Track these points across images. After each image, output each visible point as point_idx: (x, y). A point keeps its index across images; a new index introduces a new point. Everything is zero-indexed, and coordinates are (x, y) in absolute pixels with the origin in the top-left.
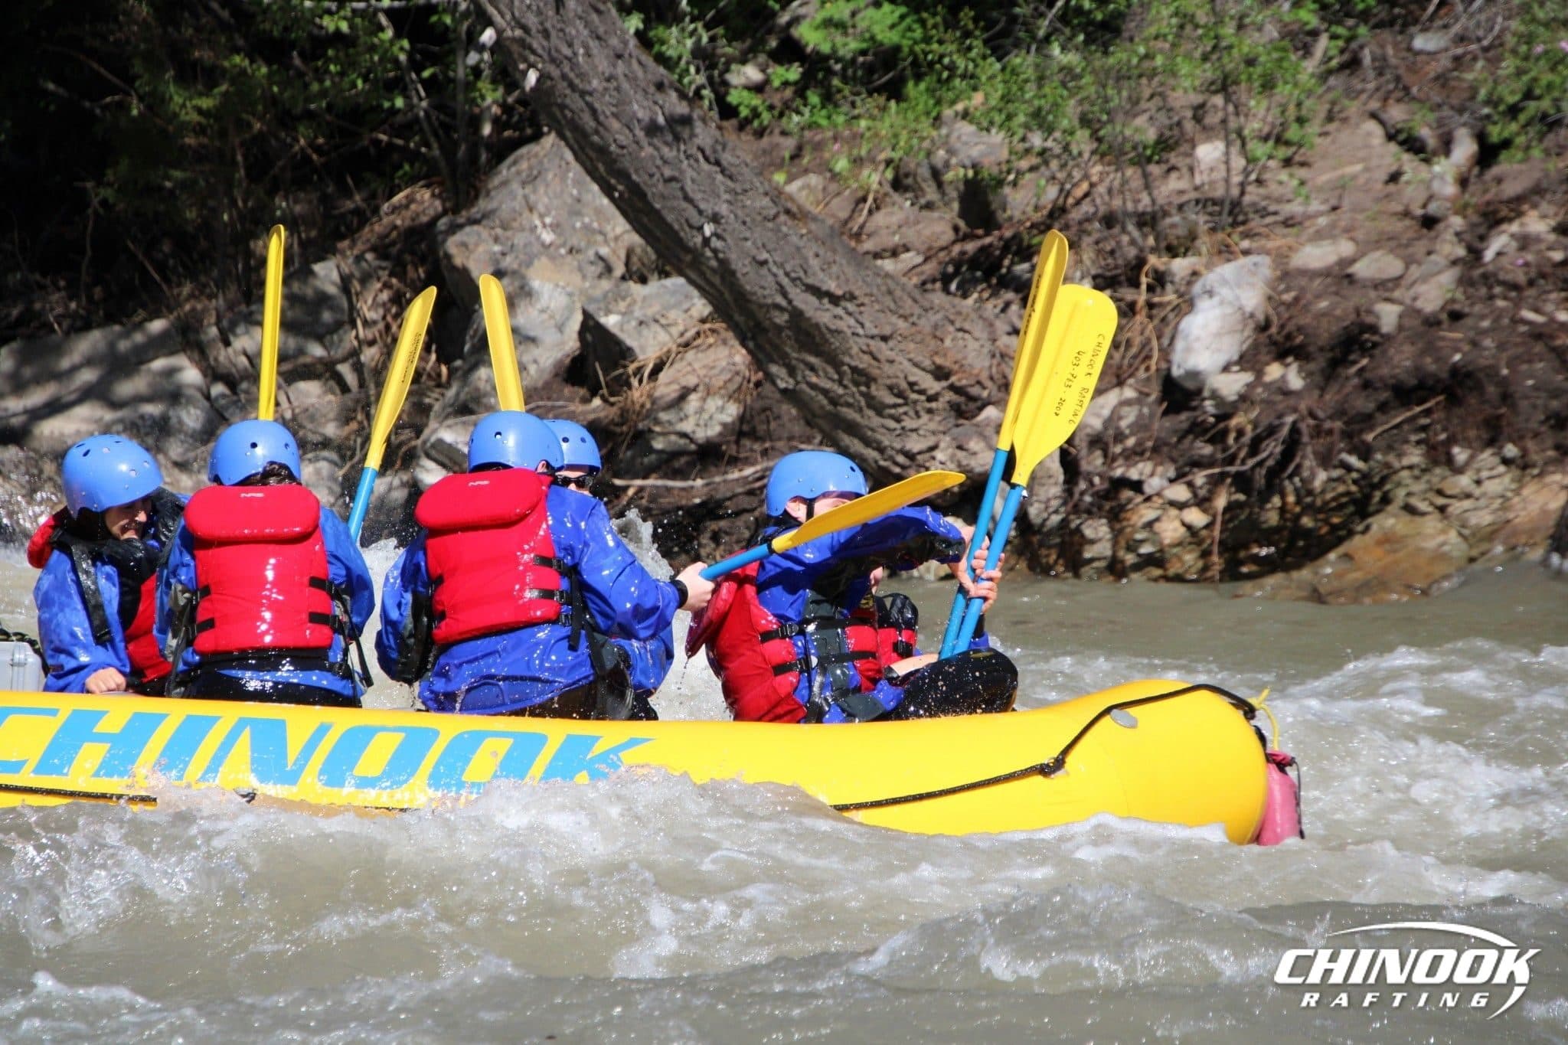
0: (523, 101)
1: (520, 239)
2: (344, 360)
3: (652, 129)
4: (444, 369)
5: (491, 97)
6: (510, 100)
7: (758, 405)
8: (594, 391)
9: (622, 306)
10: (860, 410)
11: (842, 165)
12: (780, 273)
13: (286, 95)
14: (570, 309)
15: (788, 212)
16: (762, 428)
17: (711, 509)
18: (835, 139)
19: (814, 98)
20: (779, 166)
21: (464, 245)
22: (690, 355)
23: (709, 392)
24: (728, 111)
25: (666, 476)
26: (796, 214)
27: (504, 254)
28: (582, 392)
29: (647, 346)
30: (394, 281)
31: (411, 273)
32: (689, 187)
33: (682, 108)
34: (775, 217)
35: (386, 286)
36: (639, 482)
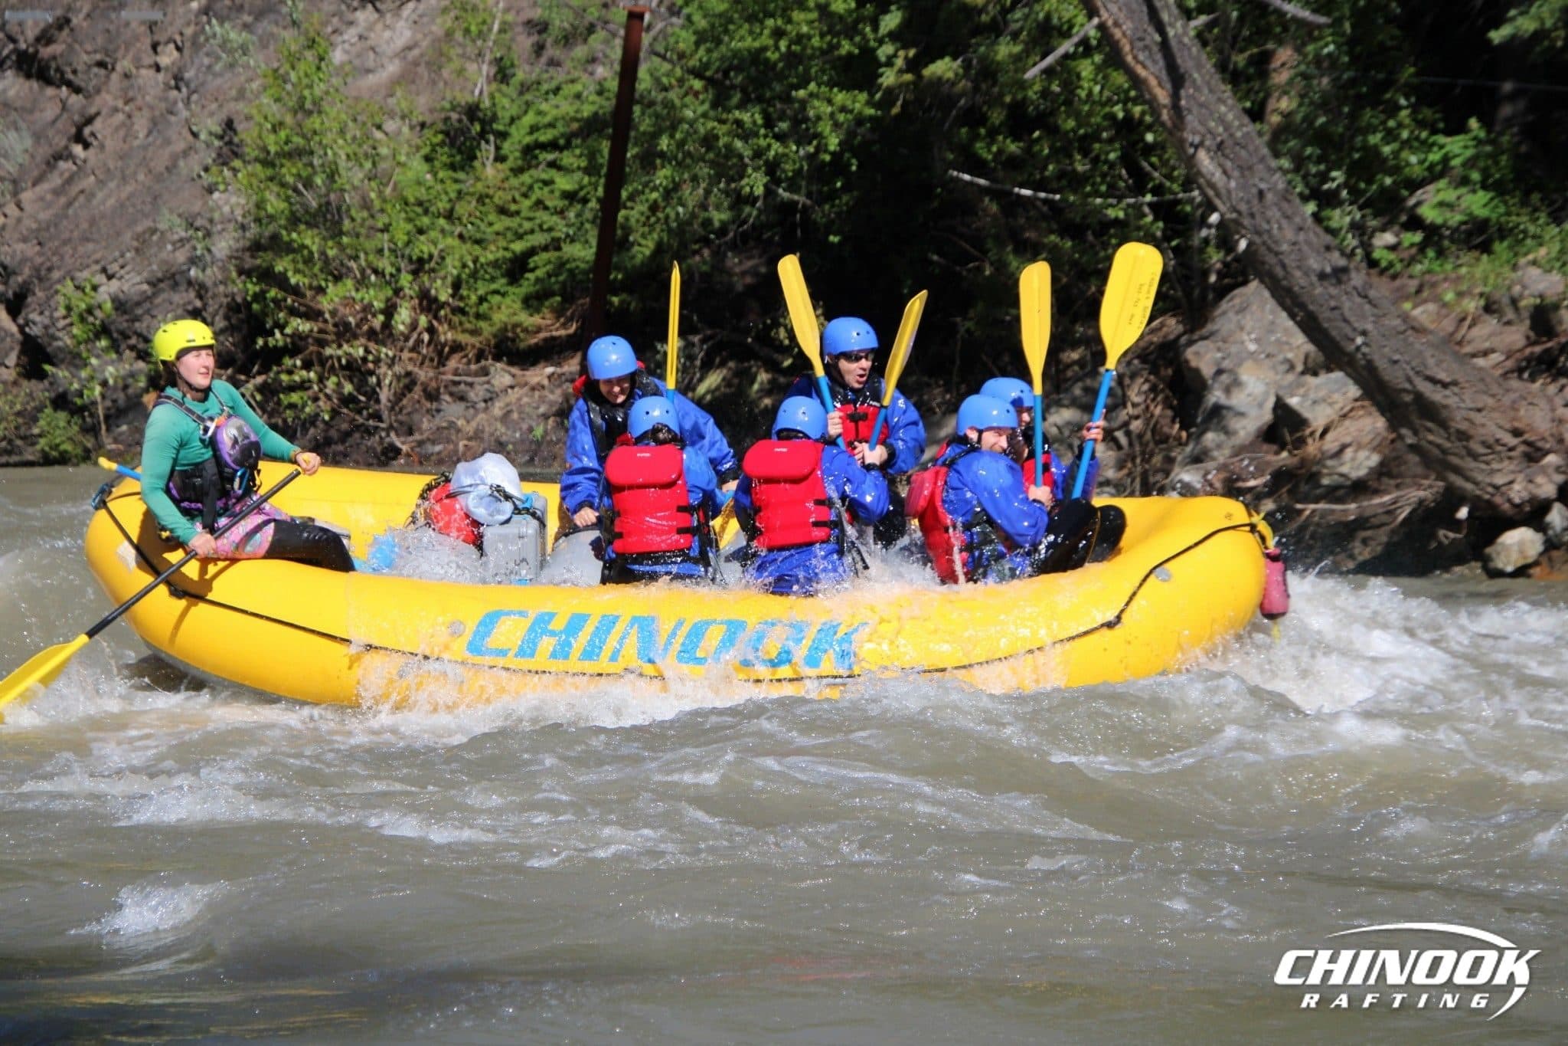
0: (1237, 259)
1: (1234, 349)
2: (1119, 429)
3: (1322, 276)
4: (1184, 434)
5: (1215, 258)
6: (1229, 258)
7: (1394, 454)
8: (1282, 447)
9: (1302, 391)
10: (1462, 458)
11: (1449, 296)
12: (1408, 368)
13: (1085, 259)
14: (1266, 394)
15: (1413, 328)
16: (1395, 471)
17: (1362, 523)
18: (1445, 279)
19: (1431, 253)
20: (1407, 298)
21: (1197, 354)
22: (1347, 423)
23: (1360, 447)
24: (1372, 263)
25: (1331, 502)
26: (1419, 330)
27: (1223, 358)
28: (1275, 447)
29: (1318, 417)
30: (1152, 377)
31: (1163, 372)
32: (1347, 314)
33: (1342, 262)
34: (1405, 331)
35: (1147, 381)
36: (1312, 506)
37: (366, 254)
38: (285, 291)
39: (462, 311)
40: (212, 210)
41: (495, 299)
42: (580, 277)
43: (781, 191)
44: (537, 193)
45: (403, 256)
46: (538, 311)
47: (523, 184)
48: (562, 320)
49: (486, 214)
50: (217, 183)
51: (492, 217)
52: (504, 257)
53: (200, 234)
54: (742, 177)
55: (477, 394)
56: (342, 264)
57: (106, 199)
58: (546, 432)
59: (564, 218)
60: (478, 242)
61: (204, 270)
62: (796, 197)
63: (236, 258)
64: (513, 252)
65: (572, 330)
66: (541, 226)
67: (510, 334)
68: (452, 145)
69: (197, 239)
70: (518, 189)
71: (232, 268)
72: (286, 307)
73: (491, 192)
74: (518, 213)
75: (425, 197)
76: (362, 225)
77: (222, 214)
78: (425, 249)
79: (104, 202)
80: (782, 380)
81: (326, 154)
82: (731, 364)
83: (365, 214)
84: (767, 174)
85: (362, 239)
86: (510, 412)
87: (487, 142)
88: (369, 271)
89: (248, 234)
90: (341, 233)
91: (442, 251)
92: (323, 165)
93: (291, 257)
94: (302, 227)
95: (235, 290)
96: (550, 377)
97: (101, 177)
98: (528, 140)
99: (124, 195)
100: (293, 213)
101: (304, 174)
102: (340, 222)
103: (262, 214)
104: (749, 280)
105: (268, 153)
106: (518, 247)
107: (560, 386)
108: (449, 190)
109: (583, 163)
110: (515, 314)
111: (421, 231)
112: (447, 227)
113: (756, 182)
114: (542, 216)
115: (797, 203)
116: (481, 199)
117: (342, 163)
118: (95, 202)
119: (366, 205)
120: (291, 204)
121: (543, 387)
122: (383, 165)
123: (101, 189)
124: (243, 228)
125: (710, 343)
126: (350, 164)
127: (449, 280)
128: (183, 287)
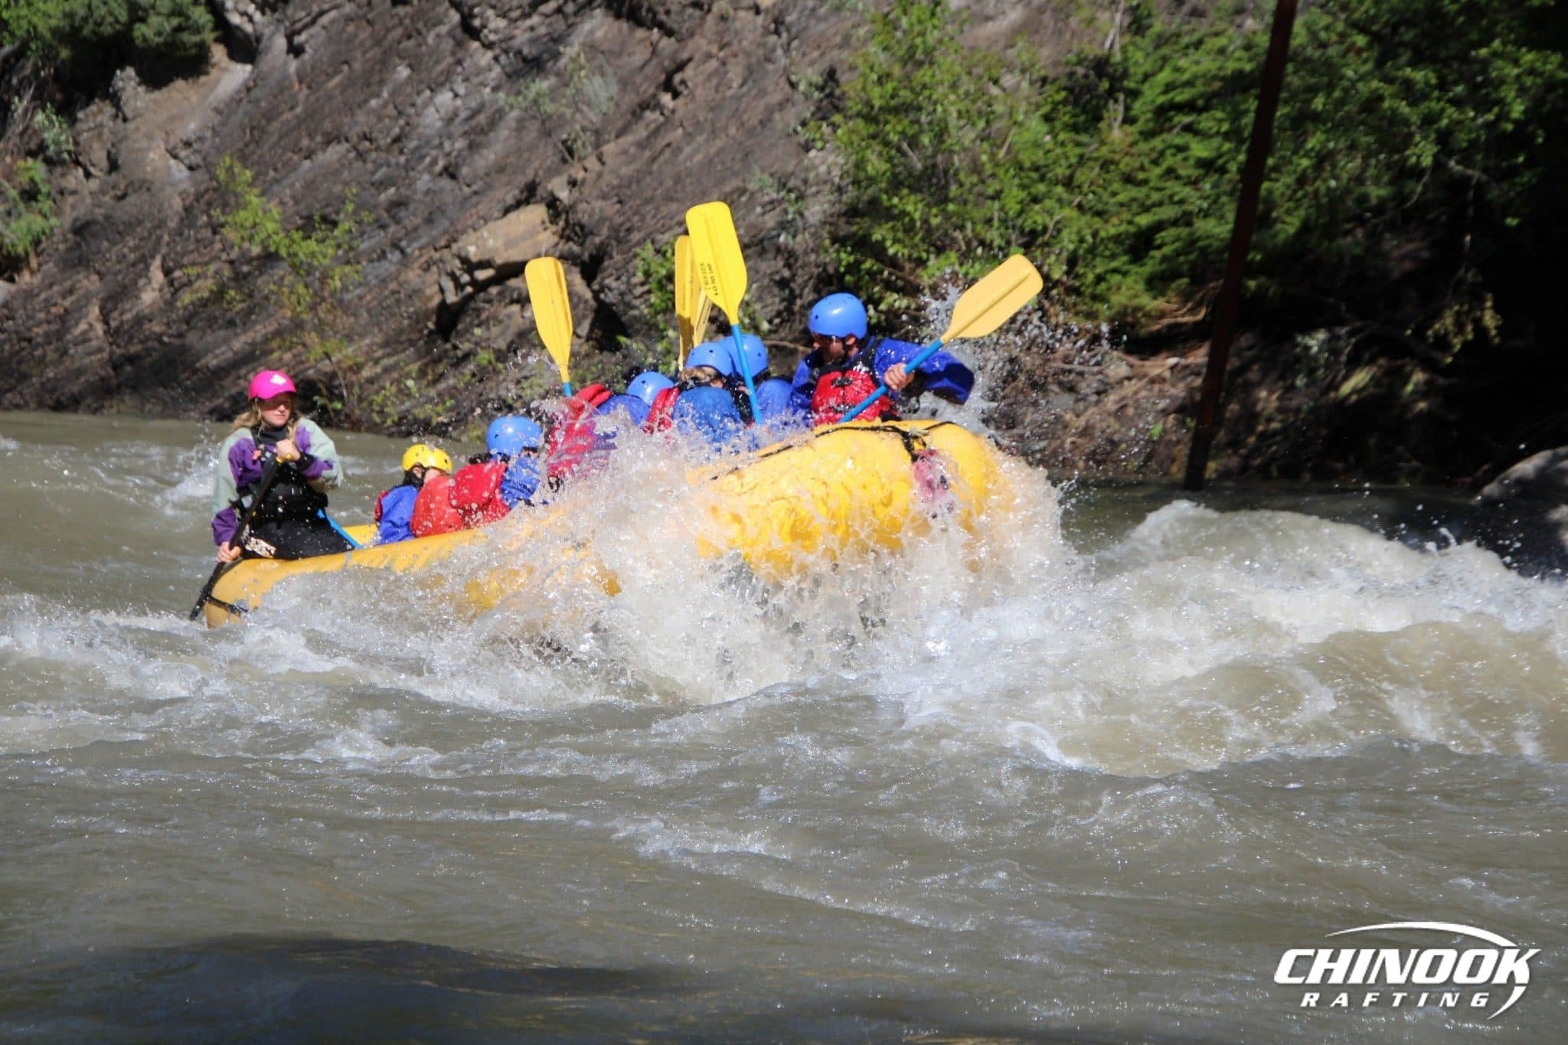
37: (974, 223)
38: (882, 262)
39: (1076, 291)
40: (807, 170)
41: (1115, 279)
42: (1211, 258)
43: (1452, 163)
44: (1169, 161)
45: (1014, 227)
46: (1162, 293)
47: (1153, 149)
48: (1190, 305)
49: (1110, 182)
50: (814, 140)
51: (1116, 186)
52: (1127, 233)
53: (793, 196)
54: (1406, 148)
55: (1088, 386)
56: (946, 234)
57: (693, 155)
58: (1165, 431)
59: (1197, 190)
60: (1099, 214)
61: (794, 237)
62: (1470, 172)
63: (831, 224)
64: (1139, 226)
65: (1200, 316)
66: (1171, 197)
67: (1130, 319)
68: (1076, 104)
69: (789, 201)
70: (1147, 155)
71: (826, 235)
72: (882, 280)
73: (1117, 157)
74: (1145, 182)
75: (1042, 162)
76: (970, 191)
77: (817, 175)
78: (1039, 220)
79: (691, 157)
80: (1441, 381)
81: (935, 111)
82: (1382, 361)
83: (975, 179)
84: (1438, 143)
85: (969, 207)
86: (1124, 407)
87: (1116, 101)
88: (975, 243)
89: (844, 198)
90: (946, 200)
91: (1057, 222)
92: (930, 123)
93: (890, 224)
94: (905, 191)
95: (828, 260)
96: (1173, 368)
97: (690, 129)
98: (1161, 99)
99: (712, 151)
100: (895, 175)
101: (910, 132)
102: (946, 187)
103: (862, 175)
104: (1408, 265)
105: (872, 107)
106: (1144, 220)
107: (1183, 378)
108: (1070, 154)
109: (1225, 127)
110: (1136, 296)
111: (1036, 200)
112: (1065, 196)
113: (1423, 152)
114: (1173, 186)
115: (1470, 178)
116: (1106, 165)
117: (953, 121)
118: (681, 157)
119: (976, 168)
120: (894, 166)
121: (1164, 380)
122: (998, 125)
123: (688, 144)
124: (840, 190)
125: (1359, 337)
126: (962, 122)
127: (1065, 255)
128: (770, 255)
